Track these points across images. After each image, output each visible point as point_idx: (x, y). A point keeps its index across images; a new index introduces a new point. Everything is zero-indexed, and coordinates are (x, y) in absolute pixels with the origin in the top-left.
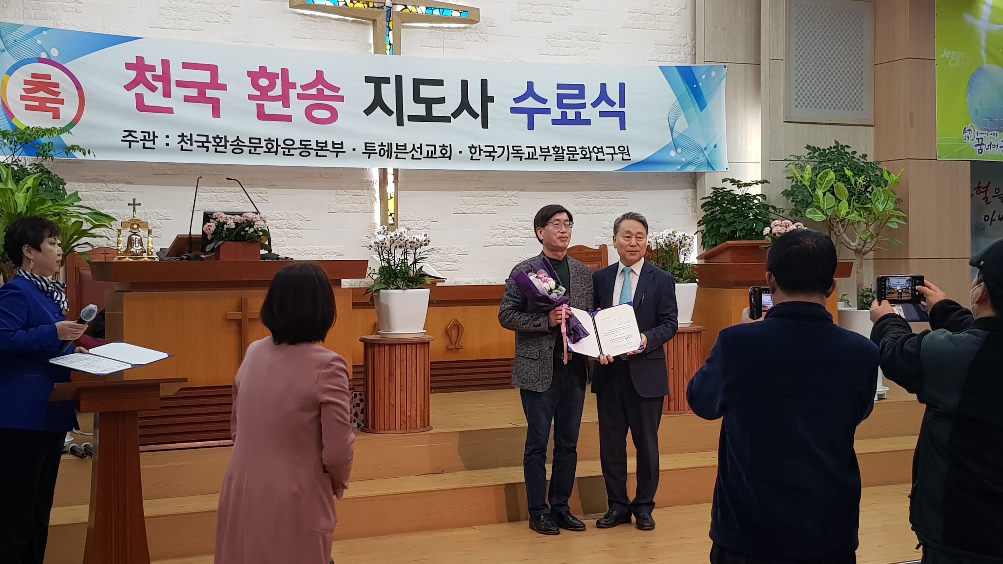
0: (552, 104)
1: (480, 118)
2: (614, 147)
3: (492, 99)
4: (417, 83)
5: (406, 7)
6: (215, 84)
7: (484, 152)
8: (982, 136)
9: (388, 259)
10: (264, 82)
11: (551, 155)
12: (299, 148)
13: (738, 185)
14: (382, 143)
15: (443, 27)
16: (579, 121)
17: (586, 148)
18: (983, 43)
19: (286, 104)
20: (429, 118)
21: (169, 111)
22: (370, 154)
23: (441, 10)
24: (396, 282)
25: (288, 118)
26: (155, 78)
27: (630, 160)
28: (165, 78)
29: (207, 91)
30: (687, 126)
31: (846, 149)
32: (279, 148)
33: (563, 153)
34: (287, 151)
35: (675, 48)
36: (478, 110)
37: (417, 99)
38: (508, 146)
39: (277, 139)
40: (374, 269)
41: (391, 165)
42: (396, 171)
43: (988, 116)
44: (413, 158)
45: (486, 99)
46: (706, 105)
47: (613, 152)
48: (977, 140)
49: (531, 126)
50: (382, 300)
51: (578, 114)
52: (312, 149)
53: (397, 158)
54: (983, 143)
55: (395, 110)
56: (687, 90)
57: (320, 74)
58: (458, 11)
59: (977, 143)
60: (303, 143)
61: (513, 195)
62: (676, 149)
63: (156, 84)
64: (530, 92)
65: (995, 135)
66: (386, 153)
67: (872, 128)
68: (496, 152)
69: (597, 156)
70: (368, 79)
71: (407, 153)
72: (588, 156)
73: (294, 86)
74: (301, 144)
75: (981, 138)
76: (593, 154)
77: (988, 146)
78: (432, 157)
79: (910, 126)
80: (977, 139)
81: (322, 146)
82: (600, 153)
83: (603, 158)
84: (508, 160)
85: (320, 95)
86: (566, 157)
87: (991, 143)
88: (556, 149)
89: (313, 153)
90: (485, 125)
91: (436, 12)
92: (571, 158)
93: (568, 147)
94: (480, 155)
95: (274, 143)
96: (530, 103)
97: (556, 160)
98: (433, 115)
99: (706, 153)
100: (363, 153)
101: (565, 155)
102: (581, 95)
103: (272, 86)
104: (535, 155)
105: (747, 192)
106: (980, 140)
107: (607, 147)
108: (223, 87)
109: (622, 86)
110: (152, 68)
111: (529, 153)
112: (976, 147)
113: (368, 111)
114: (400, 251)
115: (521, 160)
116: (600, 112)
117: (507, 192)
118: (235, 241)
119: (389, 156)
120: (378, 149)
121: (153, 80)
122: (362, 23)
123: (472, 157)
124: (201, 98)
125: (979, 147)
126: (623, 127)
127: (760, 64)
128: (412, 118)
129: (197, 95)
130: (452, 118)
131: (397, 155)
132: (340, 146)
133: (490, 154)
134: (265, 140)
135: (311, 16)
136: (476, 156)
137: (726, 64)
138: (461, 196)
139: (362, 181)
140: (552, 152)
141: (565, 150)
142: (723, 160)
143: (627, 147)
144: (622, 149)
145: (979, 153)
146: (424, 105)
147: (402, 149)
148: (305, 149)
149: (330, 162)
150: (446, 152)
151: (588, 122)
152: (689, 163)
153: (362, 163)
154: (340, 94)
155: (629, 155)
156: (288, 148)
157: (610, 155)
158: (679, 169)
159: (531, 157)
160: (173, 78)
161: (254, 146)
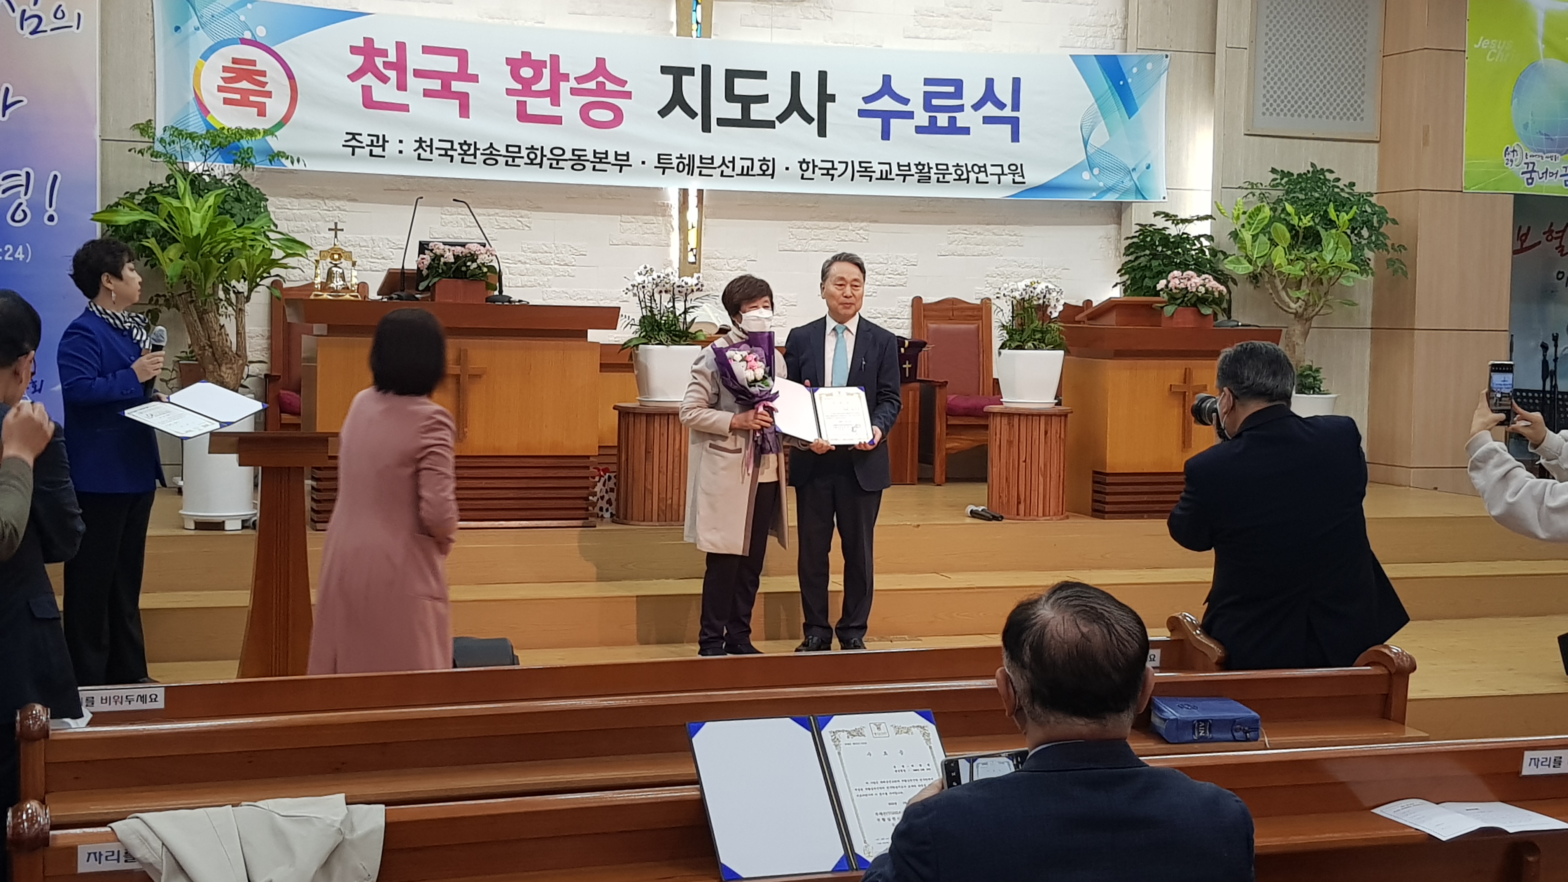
0: (916, 105)
1: (815, 123)
2: (1002, 166)
3: (832, 98)
4: (731, 75)
6: (463, 74)
7: (820, 169)
8: (1533, 160)
9: (651, 307)
10: (527, 72)
11: (913, 175)
12: (570, 160)
13: (1173, 220)
14: (681, 155)
16: (953, 129)
17: (962, 166)
18: (1540, 28)
19: (555, 102)
20: (746, 121)
21: (405, 108)
22: (664, 168)
24: (658, 335)
25: (556, 120)
26: (387, 65)
27: (1024, 183)
28: (400, 66)
29: (453, 83)
30: (1108, 138)
31: (1327, 174)
32: (545, 159)
33: (929, 172)
34: (554, 162)
35: (1099, 29)
36: (813, 112)
37: (730, 96)
38: (853, 162)
39: (542, 148)
40: (633, 319)
41: (694, 184)
42: (700, 192)
43: (1544, 132)
44: (722, 175)
45: (825, 98)
46: (1137, 110)
47: (1001, 172)
48: (1526, 166)
49: (886, 135)
50: (641, 359)
51: (952, 120)
52: (588, 161)
53: (700, 174)
54: (1535, 169)
55: (699, 111)
56: (1110, 88)
57: (601, 62)
59: (1526, 170)
60: (576, 153)
61: (862, 228)
62: (1091, 170)
63: (387, 73)
64: (887, 88)
65: (1554, 159)
66: (687, 168)
67: (1376, 145)
68: (836, 169)
69: (977, 178)
70: (665, 70)
71: (715, 168)
72: (965, 176)
73: (566, 77)
74: (573, 154)
75: (1531, 163)
76: (972, 175)
77: (1543, 174)
78: (748, 174)
79: (1424, 144)
80: (1525, 163)
81: (601, 158)
82: (981, 173)
83: (986, 180)
84: (852, 180)
85: (601, 90)
86: (934, 178)
87: (1547, 169)
88: (920, 167)
89: (589, 166)
90: (822, 132)
92: (941, 179)
93: (937, 165)
94: (814, 173)
95: (539, 153)
96: (886, 104)
97: (919, 181)
98: (752, 118)
99: (1135, 176)
100: (656, 167)
101: (932, 175)
102: (958, 94)
103: (538, 77)
104: (891, 174)
105: (1185, 231)
106: (1531, 166)
107: (992, 165)
108: (474, 78)
109: (1016, 82)
110: (384, 53)
111: (882, 171)
112: (1524, 175)
113: (664, 112)
114: (666, 297)
115: (870, 180)
116: (984, 117)
117: (853, 223)
118: (454, 277)
119: (691, 172)
120: (675, 162)
121: (384, 68)
123: (803, 175)
124: (446, 92)
125: (1528, 175)
126: (1015, 137)
127: (1215, 53)
128: (722, 122)
129: (440, 88)
130: (777, 123)
131: (700, 172)
132: (625, 158)
133: (828, 172)
134: (527, 149)
136: (807, 175)
137: (1168, 53)
138: (789, 228)
139: (656, 205)
140: (914, 170)
141: (932, 168)
142: (1159, 186)
143: (1021, 165)
144: (1013, 168)
145: (1528, 184)
146: (740, 105)
147: (708, 162)
148: (578, 160)
149: (611, 178)
150: (767, 169)
151: (966, 131)
152: (1109, 190)
153: (654, 180)
154: (626, 88)
155: (1023, 176)
156: (556, 160)
157: (997, 176)
158: (1094, 198)
159: (885, 177)
160: (411, 66)
161: (512, 154)
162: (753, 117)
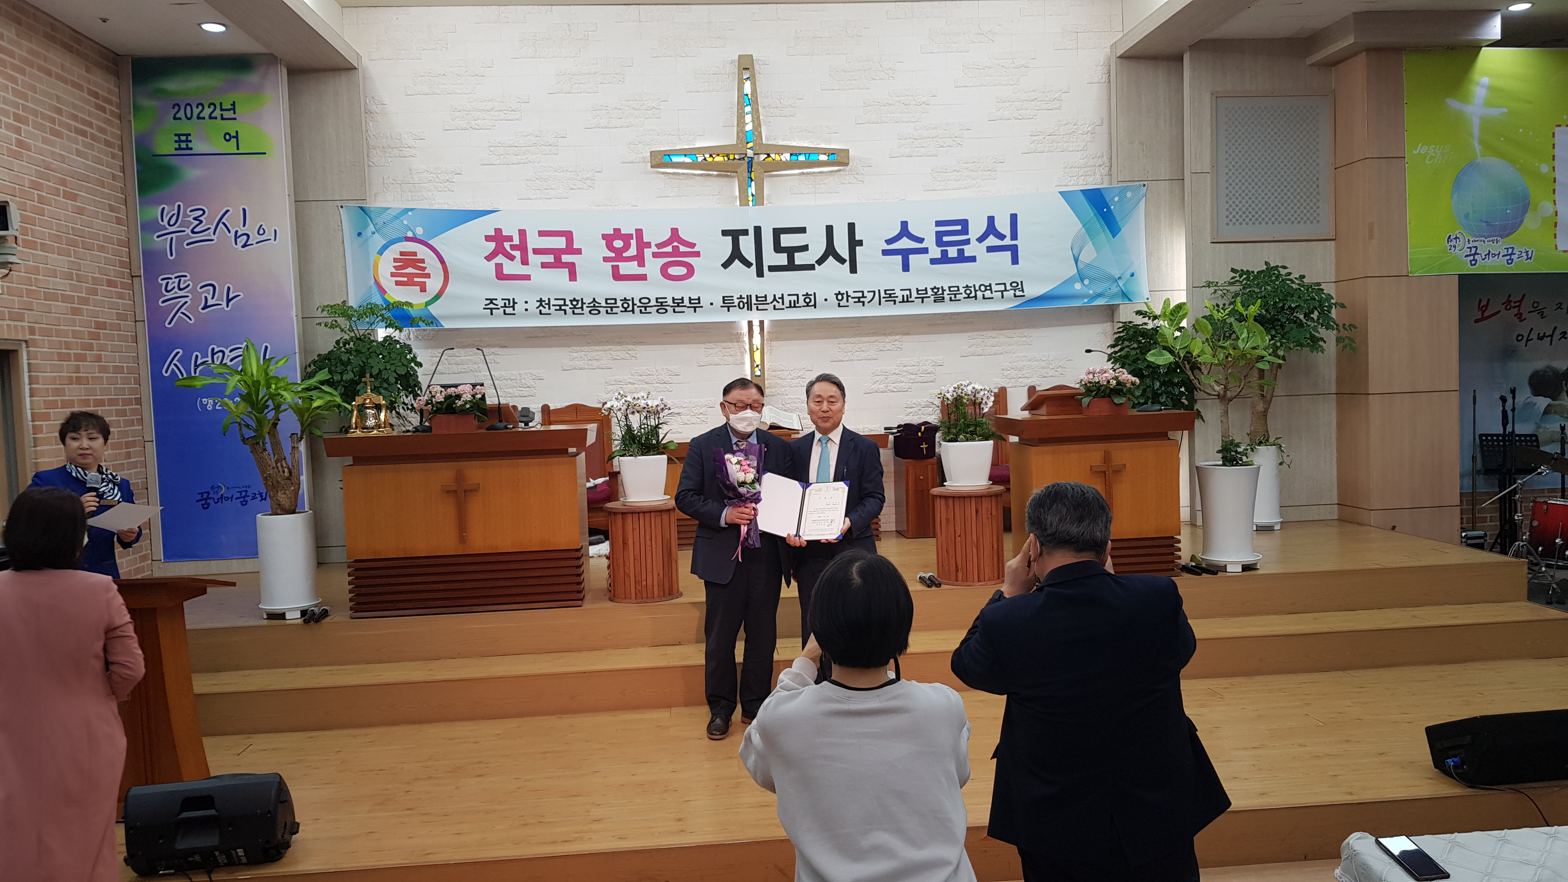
0: (930, 242)
1: (847, 264)
2: (1005, 284)
3: (860, 243)
4: (777, 233)
5: (769, 155)
6: (571, 249)
7: (852, 298)
8: (1475, 244)
10: (618, 244)
11: (929, 297)
12: (655, 306)
14: (741, 296)
15: (814, 173)
16: (962, 258)
17: (971, 287)
18: (1476, 132)
19: (642, 264)
20: (791, 266)
21: (527, 277)
22: (729, 307)
23: (807, 155)
25: (643, 277)
26: (513, 247)
27: (1024, 296)
28: (522, 247)
29: (563, 256)
30: (1098, 255)
31: (1280, 270)
32: (635, 307)
33: (943, 294)
34: (643, 309)
35: (1089, 169)
36: (845, 255)
37: (778, 248)
38: (879, 291)
39: (633, 299)
41: (755, 317)
42: (762, 323)
43: (1484, 220)
44: (775, 308)
45: (854, 243)
46: (1120, 230)
47: (1004, 289)
48: (1469, 250)
49: (906, 267)
51: (960, 252)
52: (669, 306)
53: (757, 309)
54: (1478, 252)
55: (754, 262)
56: (1095, 215)
57: (675, 231)
58: (825, 154)
59: (1469, 253)
60: (659, 300)
62: (1082, 281)
63: (513, 253)
64: (905, 231)
65: (1495, 242)
66: (746, 305)
67: (1333, 242)
68: (866, 297)
69: (984, 295)
70: (725, 233)
71: (768, 304)
72: (973, 294)
73: (648, 245)
74: (657, 302)
75: (1474, 247)
76: (979, 293)
77: (1485, 255)
78: (795, 307)
79: (1370, 239)
80: (1468, 248)
81: (678, 303)
82: (987, 291)
83: (991, 296)
84: (880, 304)
85: (676, 252)
86: (947, 297)
87: (1489, 251)
88: (935, 290)
89: (670, 309)
90: (853, 269)
91: (802, 158)
92: (953, 298)
93: (949, 287)
94: (847, 301)
95: (630, 303)
96: (905, 243)
97: (935, 301)
98: (795, 264)
99: (1121, 283)
100: (722, 306)
101: (945, 295)
102: (965, 231)
103: (627, 247)
104: (911, 297)
107: (996, 284)
108: (579, 252)
109: (1014, 218)
110: (510, 239)
111: (903, 296)
112: (1468, 258)
113: (726, 265)
115: (895, 304)
116: (987, 247)
119: (750, 308)
120: (736, 302)
121: (511, 250)
122: (727, 176)
123: (839, 304)
124: (558, 264)
125: (1471, 258)
126: (1015, 260)
127: (1184, 180)
128: (772, 269)
129: (553, 261)
130: (816, 265)
131: (757, 307)
132: (697, 301)
133: (859, 300)
134: (621, 300)
135: (674, 174)
136: (842, 303)
137: (1146, 183)
138: (838, 345)
139: (732, 334)
140: (930, 293)
141: (945, 290)
142: (1143, 289)
143: (1022, 282)
144: (1014, 285)
145: (1472, 265)
146: (786, 255)
147: (762, 300)
148: (661, 306)
149: (688, 317)
150: (810, 301)
151: (973, 259)
152: (1099, 295)
153: (724, 317)
154: (696, 249)
155: (1023, 291)
156: (645, 308)
157: (1000, 293)
158: (1086, 303)
159: (906, 300)
160: (530, 246)
161: (611, 306)
162: (797, 262)
